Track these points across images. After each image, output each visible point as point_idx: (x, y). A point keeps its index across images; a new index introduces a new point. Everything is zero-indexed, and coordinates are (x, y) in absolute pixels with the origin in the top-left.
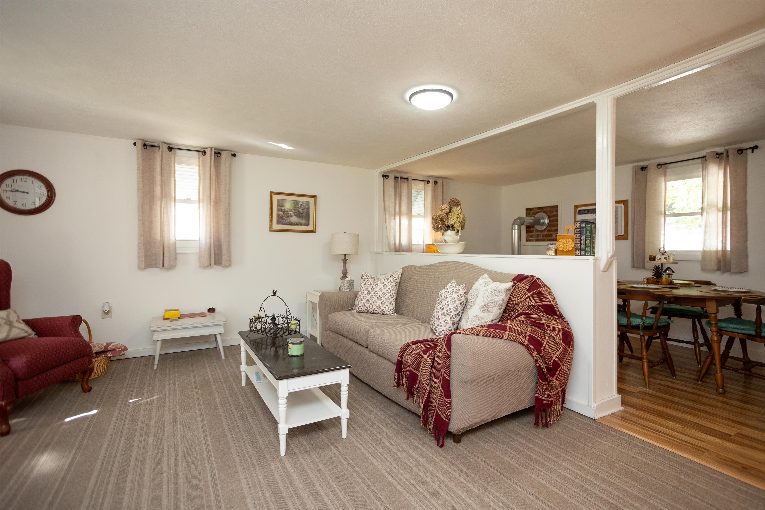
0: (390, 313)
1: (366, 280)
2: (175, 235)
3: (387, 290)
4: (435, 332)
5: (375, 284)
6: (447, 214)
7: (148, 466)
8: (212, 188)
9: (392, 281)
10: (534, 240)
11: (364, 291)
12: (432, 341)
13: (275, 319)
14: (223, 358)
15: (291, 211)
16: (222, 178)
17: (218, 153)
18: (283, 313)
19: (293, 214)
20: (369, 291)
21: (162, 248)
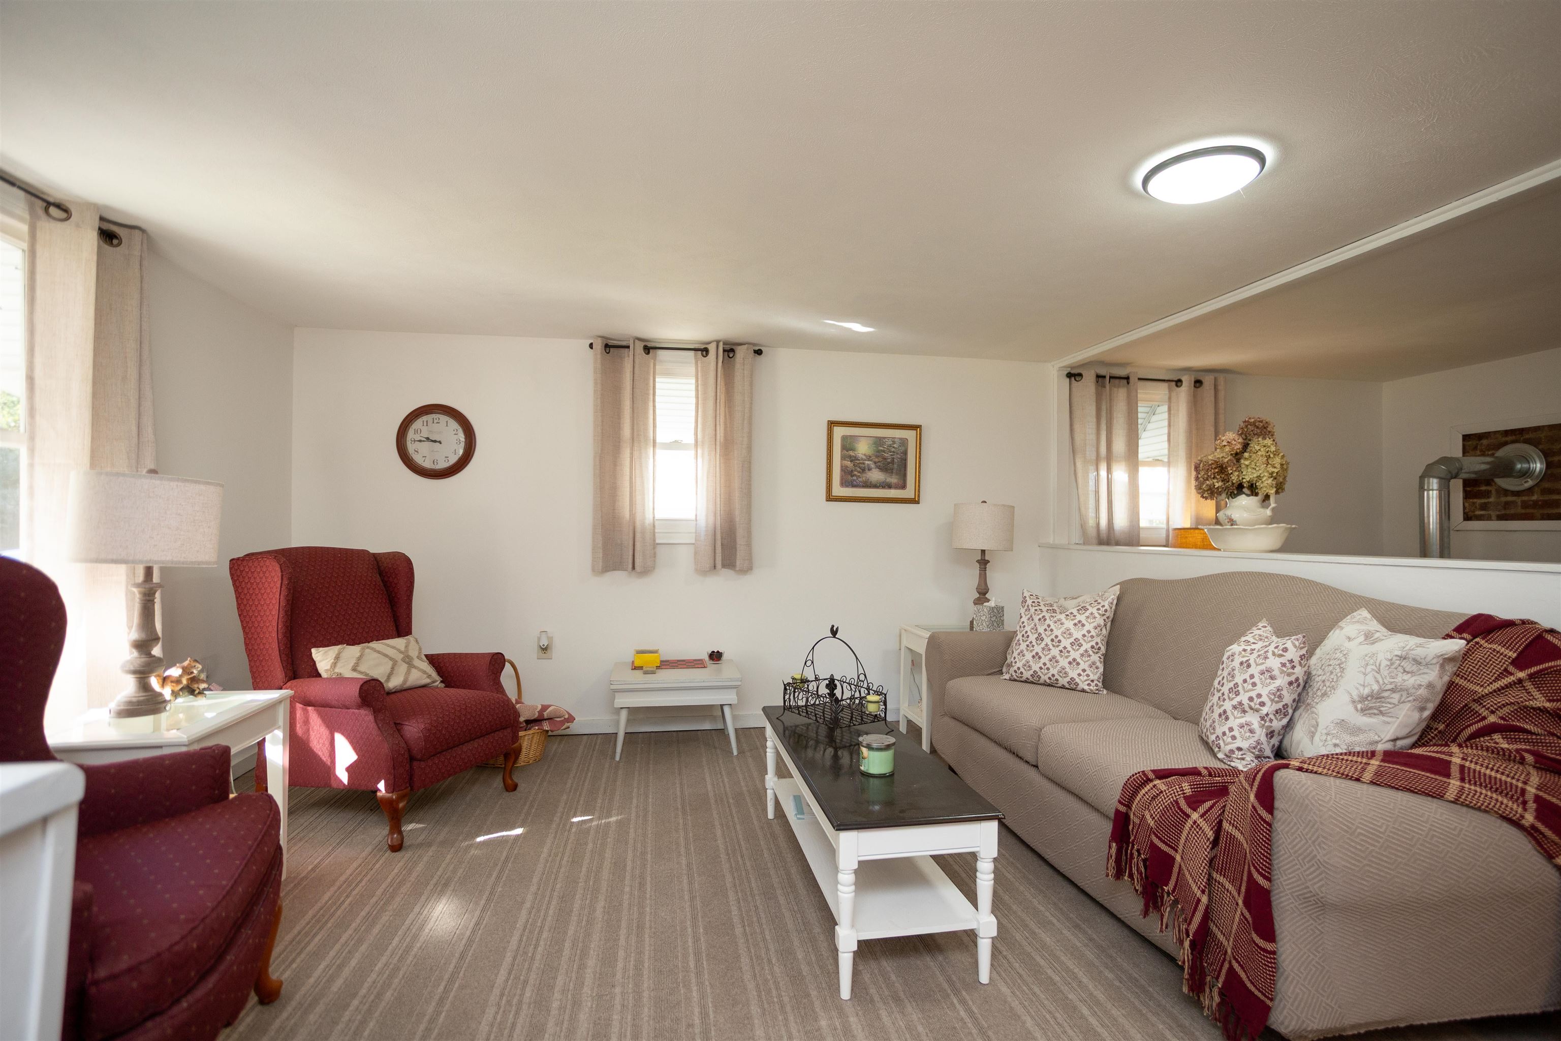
0: (1091, 688)
1: (1032, 610)
2: (654, 509)
3: (1084, 636)
4: (1216, 750)
5: (1055, 619)
6: (1237, 456)
7: (591, 962)
8: (718, 418)
9: (1097, 615)
10: (1494, 517)
11: (1029, 633)
12: (1210, 775)
13: (836, 686)
14: (735, 753)
15: (869, 458)
16: (738, 398)
17: (730, 350)
18: (851, 674)
19: (873, 466)
20: (1040, 634)
21: (631, 535)
